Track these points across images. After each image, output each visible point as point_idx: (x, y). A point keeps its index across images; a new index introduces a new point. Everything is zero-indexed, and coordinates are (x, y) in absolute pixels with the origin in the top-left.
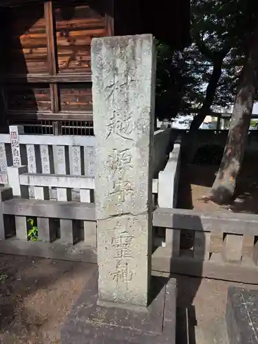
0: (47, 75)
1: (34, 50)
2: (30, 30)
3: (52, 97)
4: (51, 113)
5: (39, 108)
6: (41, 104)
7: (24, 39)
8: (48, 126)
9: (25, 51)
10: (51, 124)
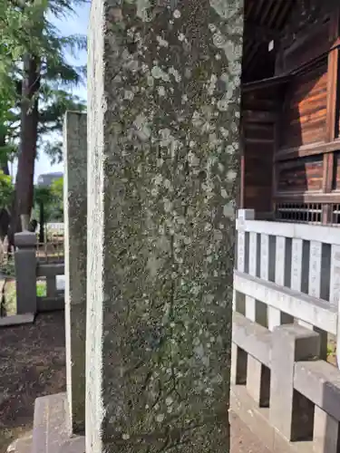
0: (322, 143)
1: (312, 116)
2: (311, 92)
3: (325, 172)
4: (321, 193)
5: (309, 187)
6: (312, 182)
7: (303, 106)
8: (315, 211)
9: (303, 119)
10: (320, 208)
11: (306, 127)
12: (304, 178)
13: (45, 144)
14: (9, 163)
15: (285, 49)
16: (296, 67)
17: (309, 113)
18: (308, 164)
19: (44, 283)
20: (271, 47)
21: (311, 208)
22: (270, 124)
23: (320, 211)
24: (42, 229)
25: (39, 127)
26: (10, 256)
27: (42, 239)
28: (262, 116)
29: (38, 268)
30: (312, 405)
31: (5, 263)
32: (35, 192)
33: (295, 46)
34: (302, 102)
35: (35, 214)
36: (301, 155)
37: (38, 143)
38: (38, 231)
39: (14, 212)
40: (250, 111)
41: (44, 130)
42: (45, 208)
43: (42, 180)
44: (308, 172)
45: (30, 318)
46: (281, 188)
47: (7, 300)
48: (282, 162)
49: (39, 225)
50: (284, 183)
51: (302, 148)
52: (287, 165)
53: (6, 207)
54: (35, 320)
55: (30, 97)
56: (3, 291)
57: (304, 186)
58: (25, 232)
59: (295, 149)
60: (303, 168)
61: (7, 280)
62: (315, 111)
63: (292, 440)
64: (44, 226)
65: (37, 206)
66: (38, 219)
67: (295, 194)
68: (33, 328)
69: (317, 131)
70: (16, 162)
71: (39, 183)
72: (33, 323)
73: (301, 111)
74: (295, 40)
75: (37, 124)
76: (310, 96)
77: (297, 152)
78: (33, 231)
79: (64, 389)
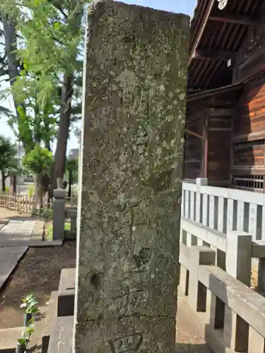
0: (264, 132)
1: (258, 112)
2: (257, 95)
4: (263, 168)
5: (256, 163)
6: (258, 159)
7: (251, 105)
8: (259, 180)
9: (251, 114)
10: (262, 178)
11: (254, 120)
12: (252, 156)
13: (75, 129)
14: (51, 142)
15: (239, 65)
16: (247, 78)
17: (255, 110)
18: (255, 147)
19: (69, 224)
20: (229, 63)
21: (256, 178)
22: (229, 117)
23: (262, 181)
24: (70, 188)
25: (71, 117)
26: (49, 205)
27: (69, 195)
28: (222, 112)
29: (66, 212)
30: (206, 288)
31: (46, 210)
32: (66, 162)
33: (246, 63)
34: (251, 102)
35: (66, 178)
36: (250, 140)
37: (70, 128)
38: (67, 189)
39: (52, 176)
40: (213, 109)
41: (74, 120)
42: (73, 174)
43: (72, 153)
44: (255, 152)
45: (60, 243)
46: (236, 163)
47: (46, 234)
48: (237, 144)
49: (68, 185)
50: (238, 160)
51: (250, 135)
52: (241, 147)
53: (48, 173)
54: (63, 243)
55: (66, 101)
56: (44, 228)
57: (252, 162)
58: (59, 189)
59: (244, 136)
60: (251, 149)
61: (46, 221)
62: (259, 109)
63: (198, 310)
64: (72, 186)
65: (67, 172)
66: (68, 181)
67: (246, 168)
68: (62, 248)
69: (261, 122)
70: (56, 141)
71: (70, 155)
72: (62, 246)
73: (250, 108)
74: (246, 59)
75: (69, 115)
76: (257, 98)
77: (247, 138)
78: (64, 188)
79: (74, 266)
